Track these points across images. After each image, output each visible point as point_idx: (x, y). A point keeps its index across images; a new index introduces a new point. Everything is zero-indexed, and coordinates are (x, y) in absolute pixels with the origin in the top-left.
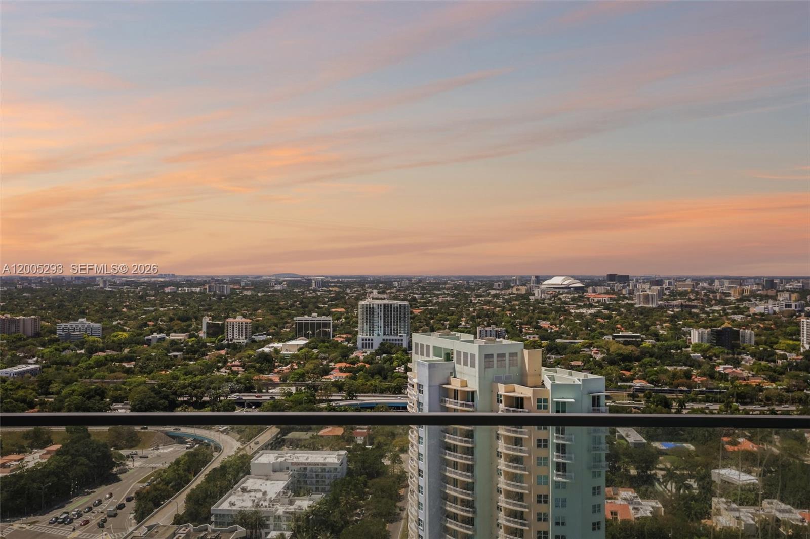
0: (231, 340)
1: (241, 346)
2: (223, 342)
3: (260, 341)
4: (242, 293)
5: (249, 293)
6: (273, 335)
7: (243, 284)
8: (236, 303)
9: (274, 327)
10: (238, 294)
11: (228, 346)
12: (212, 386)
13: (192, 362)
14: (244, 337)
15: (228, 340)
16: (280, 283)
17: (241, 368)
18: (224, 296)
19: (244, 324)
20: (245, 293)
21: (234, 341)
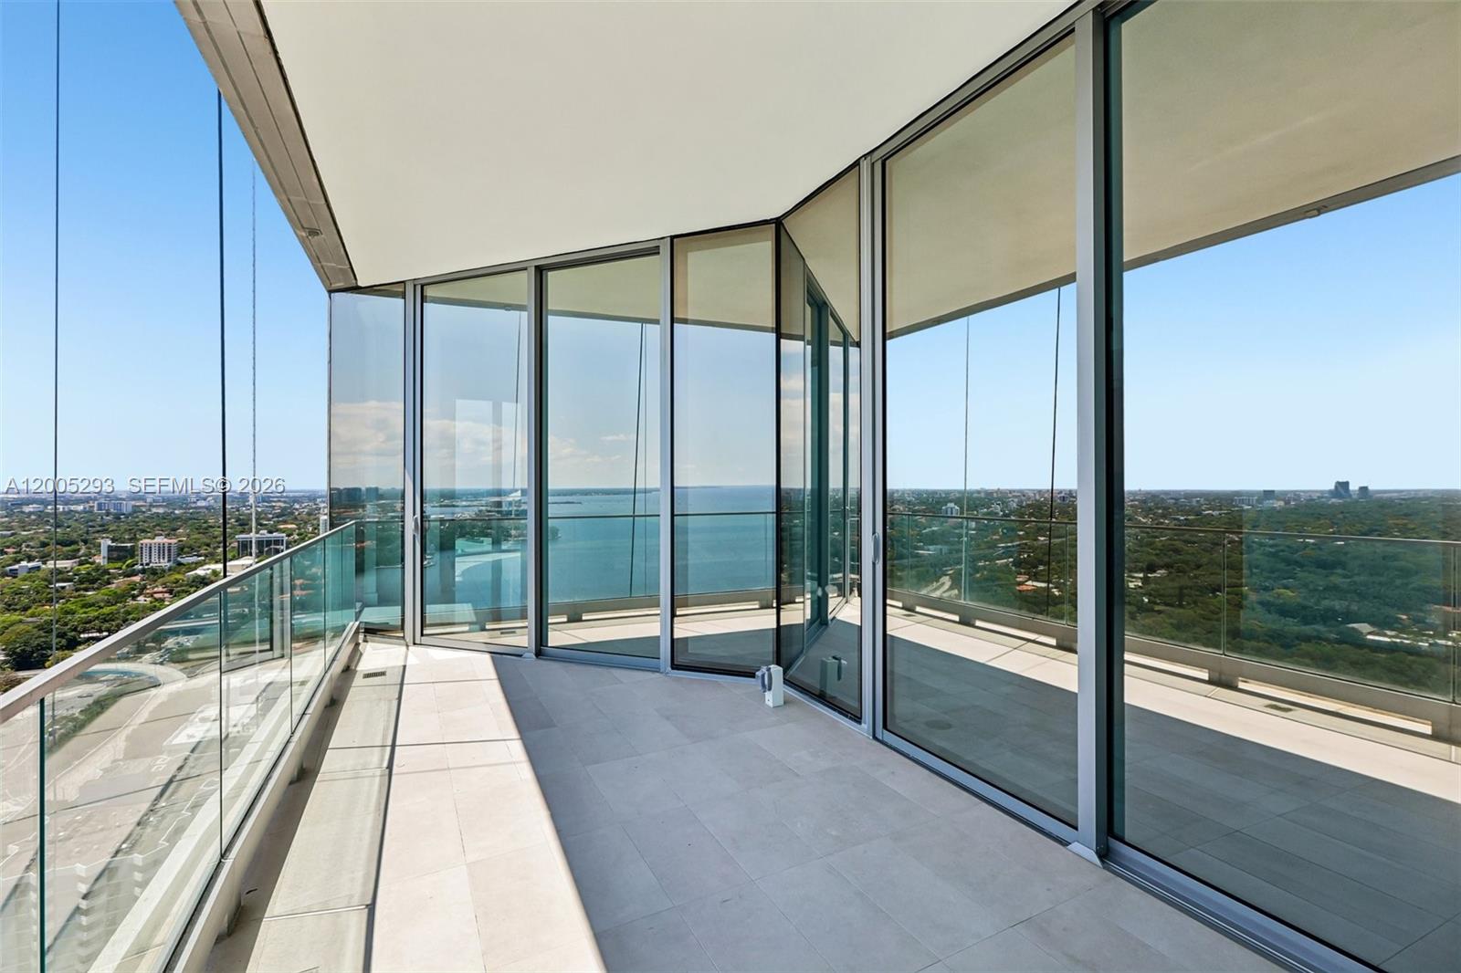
0: (147, 564)
1: (164, 571)
2: (136, 567)
3: (189, 564)
4: (150, 510)
5: (161, 511)
6: (206, 556)
7: (149, 500)
8: (144, 522)
9: (205, 547)
10: (144, 512)
11: (143, 571)
12: (131, 617)
13: (90, 593)
14: (166, 560)
15: (142, 565)
16: (205, 499)
17: (166, 595)
18: (124, 514)
19: (166, 545)
20: (154, 510)
21: (151, 565)
